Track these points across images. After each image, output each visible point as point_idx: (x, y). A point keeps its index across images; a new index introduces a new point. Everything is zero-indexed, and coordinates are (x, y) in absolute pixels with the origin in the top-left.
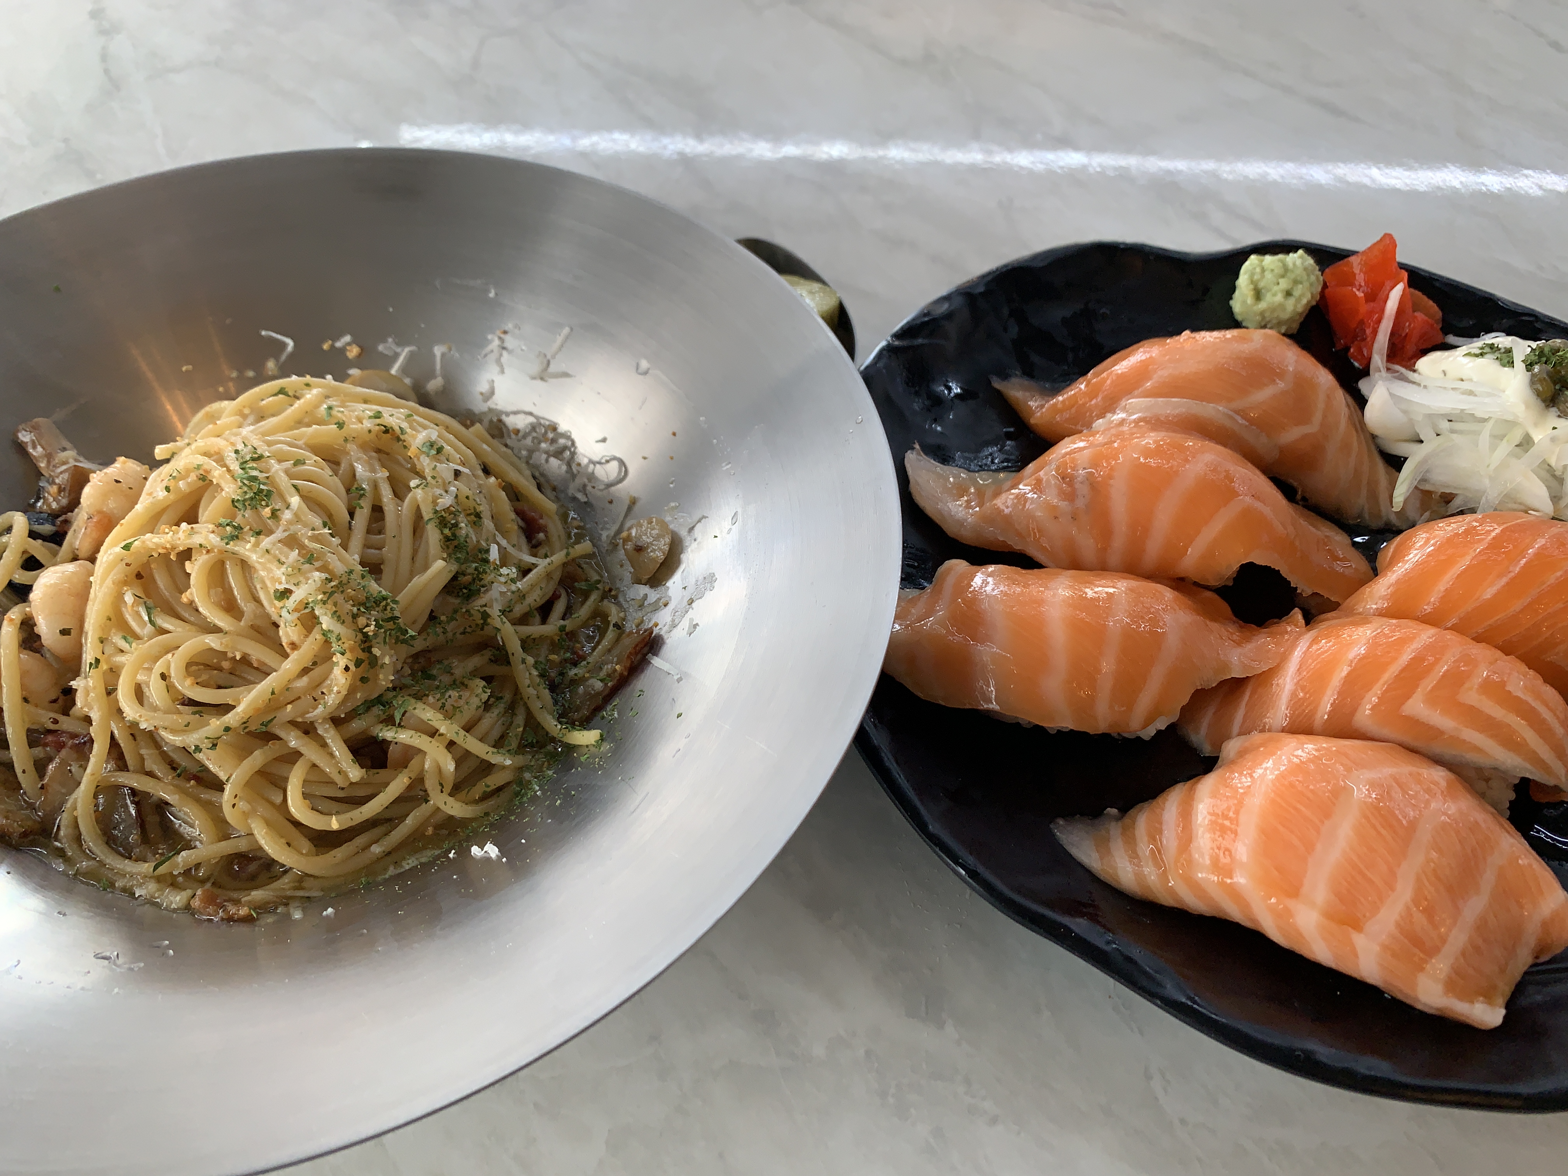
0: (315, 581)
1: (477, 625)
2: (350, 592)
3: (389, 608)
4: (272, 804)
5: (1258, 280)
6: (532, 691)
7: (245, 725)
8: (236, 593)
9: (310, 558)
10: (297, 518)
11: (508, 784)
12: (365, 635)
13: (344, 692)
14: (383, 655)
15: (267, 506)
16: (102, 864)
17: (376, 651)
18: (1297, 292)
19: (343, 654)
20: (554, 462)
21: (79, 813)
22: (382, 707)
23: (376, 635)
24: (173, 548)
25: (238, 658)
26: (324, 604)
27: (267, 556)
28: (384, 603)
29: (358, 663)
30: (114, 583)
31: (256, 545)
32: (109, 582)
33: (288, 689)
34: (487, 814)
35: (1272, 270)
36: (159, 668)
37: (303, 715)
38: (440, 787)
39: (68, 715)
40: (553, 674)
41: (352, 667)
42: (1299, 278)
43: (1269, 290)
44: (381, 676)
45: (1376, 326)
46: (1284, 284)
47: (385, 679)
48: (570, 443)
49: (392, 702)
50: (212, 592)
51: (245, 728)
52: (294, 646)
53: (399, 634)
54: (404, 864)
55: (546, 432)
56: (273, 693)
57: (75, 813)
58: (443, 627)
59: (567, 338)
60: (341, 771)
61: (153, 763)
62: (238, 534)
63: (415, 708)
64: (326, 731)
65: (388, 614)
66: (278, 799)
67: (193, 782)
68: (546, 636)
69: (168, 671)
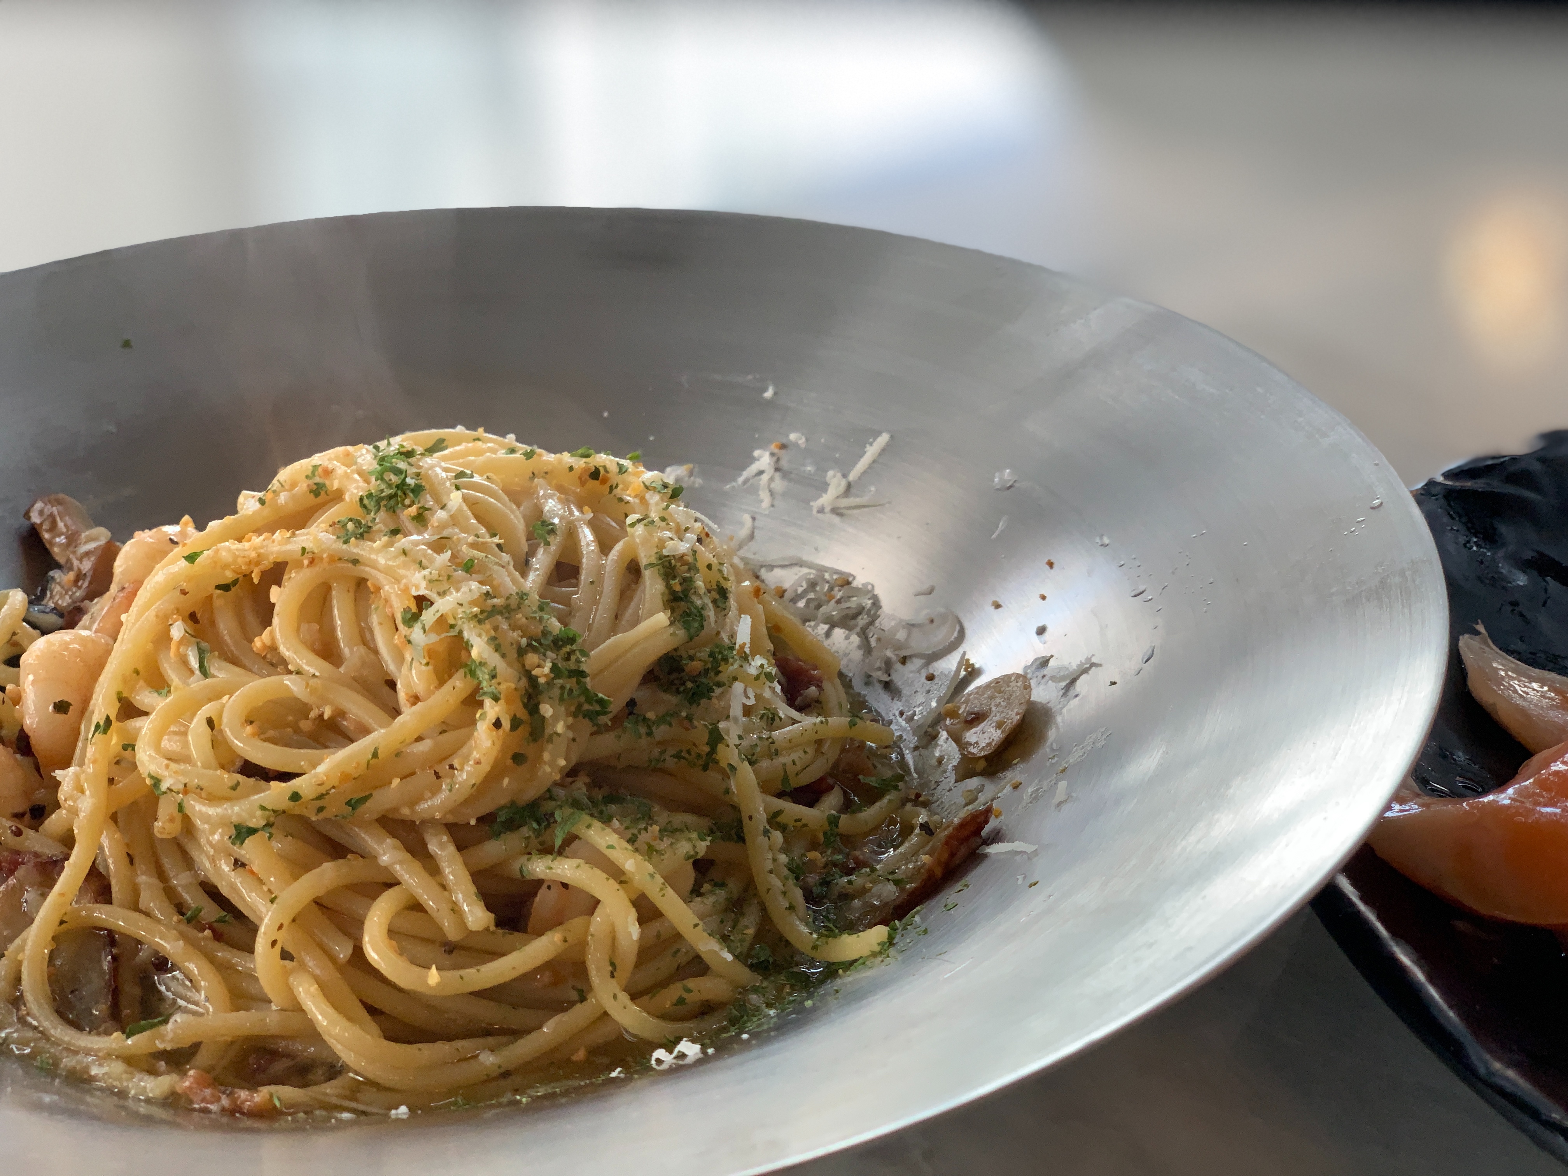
0: (470, 590)
1: (699, 756)
2: (519, 619)
3: (573, 658)
4: (332, 959)
6: (776, 882)
7: (320, 803)
8: (339, 633)
9: (469, 567)
11: (720, 1003)
12: (533, 680)
13: (486, 767)
14: (555, 718)
15: (411, 504)
16: (45, 1036)
17: (547, 710)
19: (496, 699)
20: (839, 633)
21: (26, 957)
22: (535, 826)
23: (550, 683)
24: (258, 564)
25: (326, 717)
26: (480, 622)
27: (403, 558)
28: (568, 648)
29: (516, 723)
30: (157, 616)
31: (389, 544)
32: (151, 614)
33: (400, 755)
36: (207, 710)
37: (413, 804)
38: (610, 968)
39: (37, 831)
40: (813, 879)
41: (506, 724)
44: (546, 756)
47: (552, 763)
48: (869, 603)
49: (552, 815)
50: (304, 627)
51: (321, 809)
52: (415, 699)
53: (582, 699)
55: (831, 589)
56: (375, 755)
57: (20, 957)
58: (649, 727)
59: (883, 451)
60: (455, 909)
61: (150, 898)
62: (364, 532)
63: (589, 826)
64: (442, 846)
65: (572, 665)
66: (343, 952)
67: (207, 932)
68: (805, 825)
69: (220, 716)
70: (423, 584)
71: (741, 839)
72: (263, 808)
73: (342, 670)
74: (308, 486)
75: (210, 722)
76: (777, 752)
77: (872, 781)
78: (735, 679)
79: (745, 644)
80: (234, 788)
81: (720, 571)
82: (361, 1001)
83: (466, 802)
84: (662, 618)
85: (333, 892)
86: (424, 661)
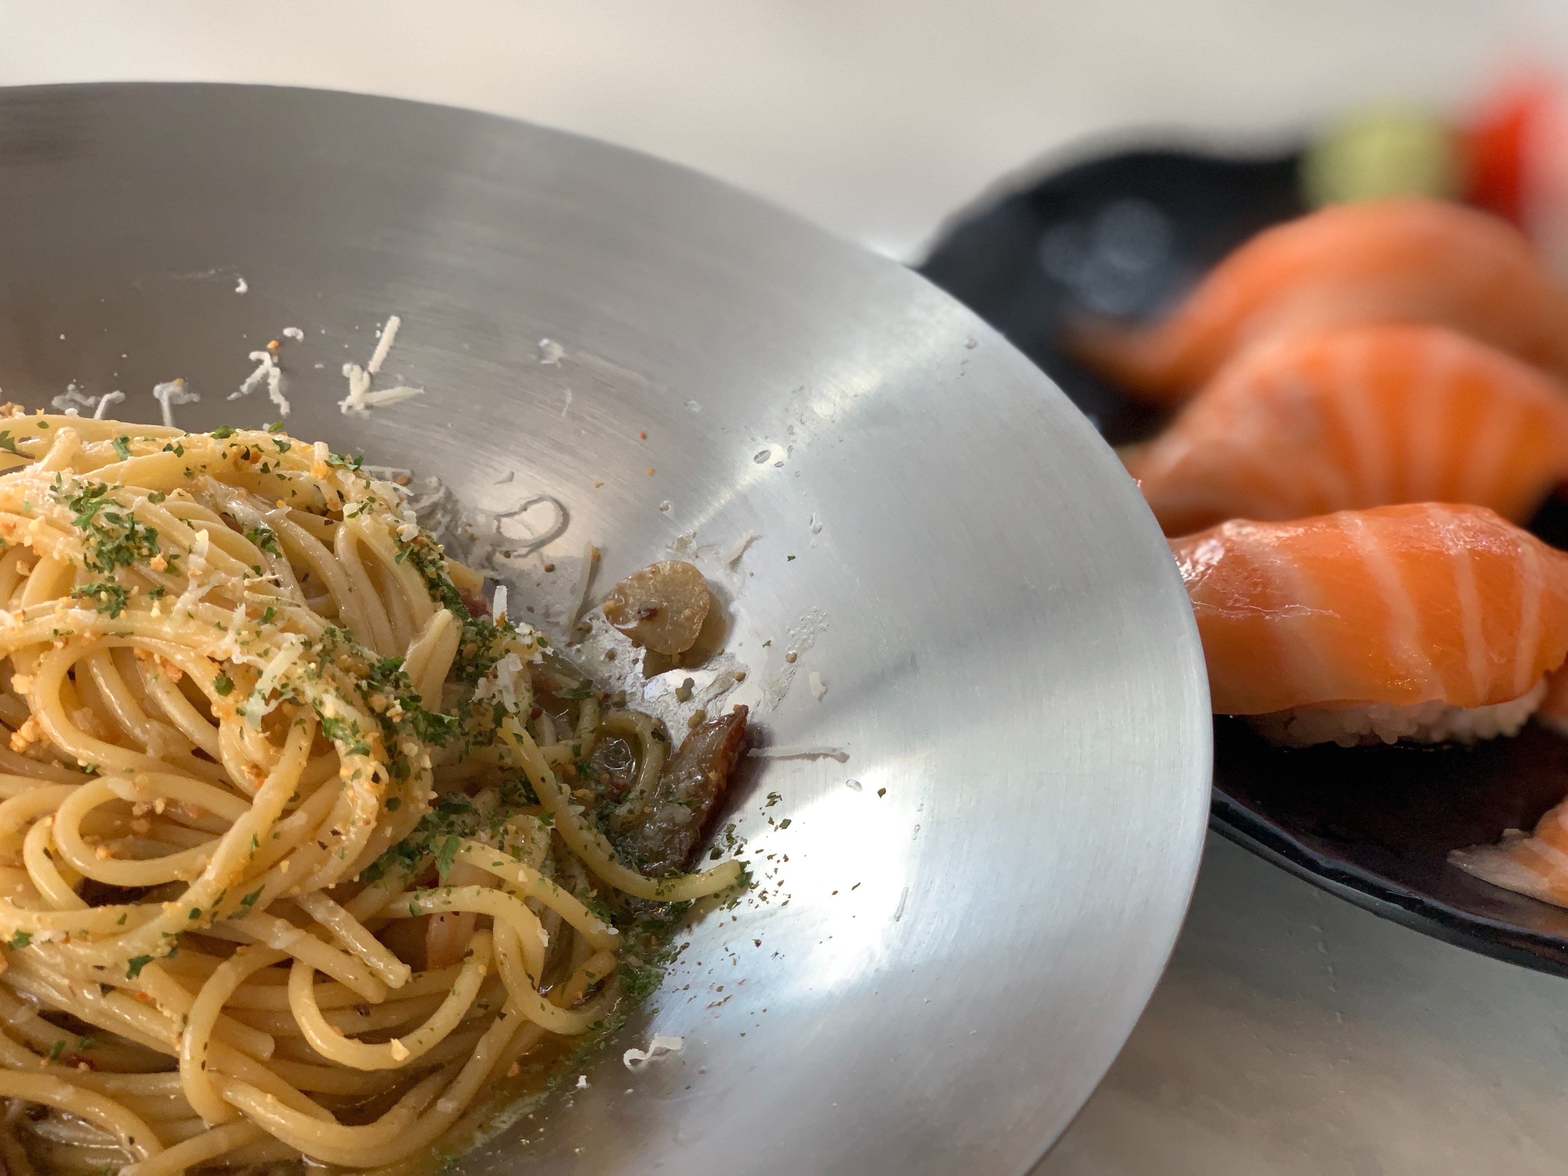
0: (291, 644)
2: (345, 661)
3: (402, 684)
4: (257, 1058)
6: (587, 836)
8: (119, 712)
9: (270, 617)
10: (213, 566)
11: (610, 976)
12: (389, 723)
13: (369, 825)
14: (419, 755)
15: (152, 555)
17: (408, 749)
25: (159, 811)
26: (315, 675)
27: (192, 623)
28: (392, 676)
29: (388, 771)
31: (166, 610)
33: (276, 836)
34: (598, 1024)
36: (34, 840)
37: (302, 881)
38: (530, 981)
41: (383, 776)
44: (416, 795)
47: (423, 797)
49: (425, 846)
50: (77, 714)
51: (214, 915)
52: (259, 772)
53: (427, 724)
54: (496, 1123)
56: (254, 840)
60: (373, 973)
62: (126, 600)
63: (469, 849)
64: (328, 912)
66: (266, 1047)
70: (238, 650)
72: (166, 935)
73: (143, 753)
75: (46, 853)
77: (566, 694)
80: (122, 921)
82: (300, 1091)
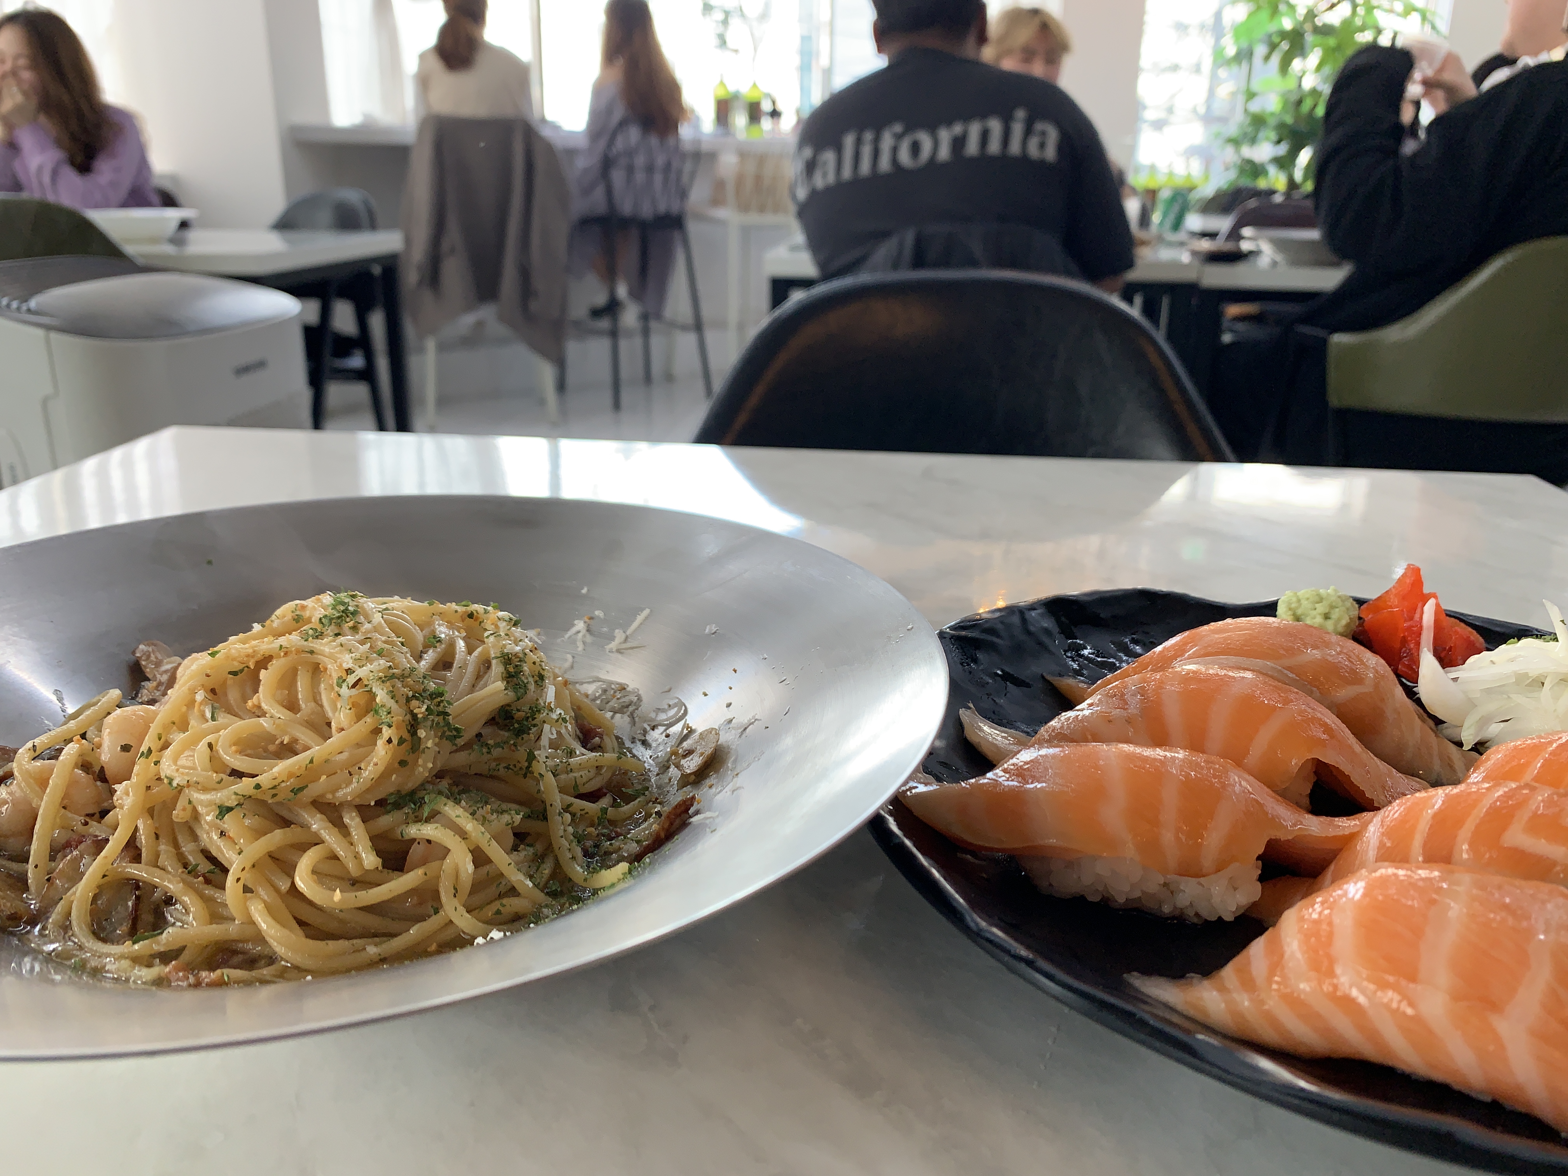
0: (380, 665)
1: (521, 768)
2: (409, 682)
3: (442, 705)
4: (277, 890)
5: (1297, 608)
6: (565, 843)
7: (274, 792)
8: (300, 696)
9: (381, 654)
12: (414, 716)
13: (381, 768)
14: (427, 738)
15: (351, 621)
16: (81, 947)
17: (422, 733)
18: (1335, 614)
19: (390, 726)
20: (618, 716)
21: (77, 900)
22: (413, 806)
23: (425, 718)
24: (253, 657)
25: (285, 742)
26: (383, 682)
27: (341, 648)
28: (439, 699)
29: (401, 741)
30: (189, 689)
31: (332, 642)
32: (184, 691)
33: (325, 762)
35: (1308, 599)
36: (209, 738)
37: (334, 792)
38: (454, 891)
39: (99, 823)
40: (589, 843)
41: (395, 741)
42: (1334, 604)
43: (1307, 616)
44: (420, 761)
45: (1418, 639)
46: (1321, 608)
47: (424, 767)
48: (635, 699)
49: (423, 798)
50: (279, 692)
51: (274, 795)
52: (343, 728)
53: (446, 729)
55: (615, 692)
56: (311, 761)
57: (72, 900)
58: (488, 748)
59: (647, 618)
60: (357, 856)
61: (167, 859)
62: (319, 635)
63: (445, 805)
64: (352, 819)
65: (440, 709)
66: (284, 886)
67: (201, 879)
68: (587, 813)
69: (217, 742)
70: (351, 661)
71: (545, 818)
72: (236, 794)
73: (298, 716)
74: (292, 617)
75: (210, 745)
76: (571, 770)
77: (630, 791)
78: (544, 722)
79: (551, 702)
80: (219, 782)
81: (540, 665)
82: (293, 916)
83: (368, 790)
84: (500, 685)
85: (280, 849)
86: (348, 707)
